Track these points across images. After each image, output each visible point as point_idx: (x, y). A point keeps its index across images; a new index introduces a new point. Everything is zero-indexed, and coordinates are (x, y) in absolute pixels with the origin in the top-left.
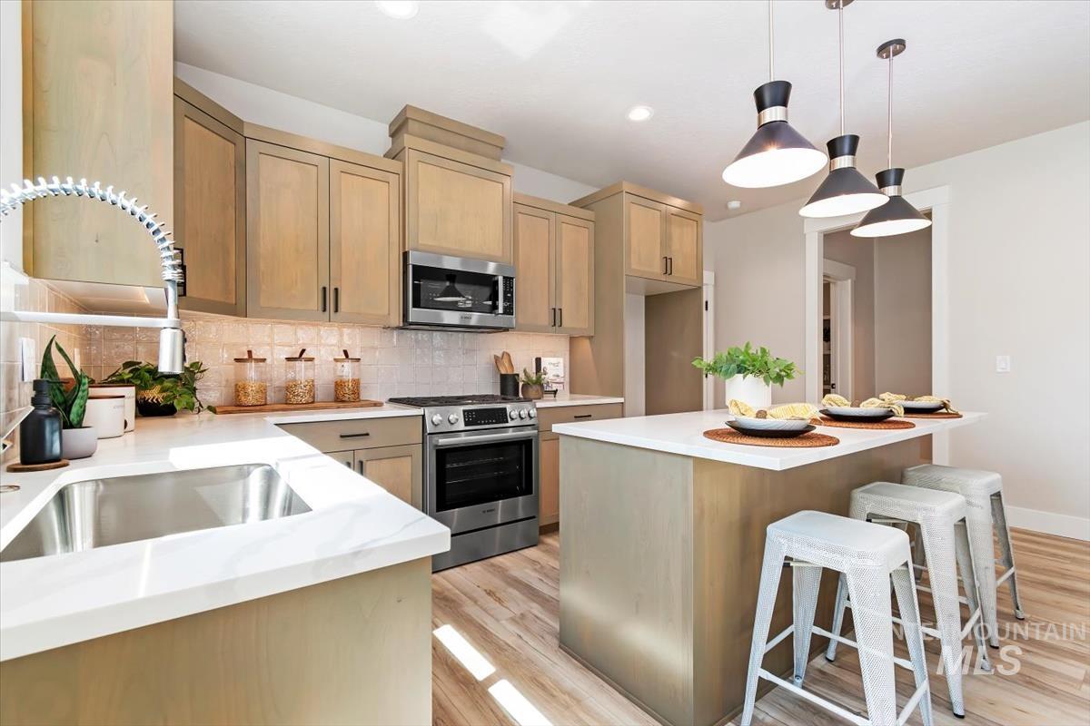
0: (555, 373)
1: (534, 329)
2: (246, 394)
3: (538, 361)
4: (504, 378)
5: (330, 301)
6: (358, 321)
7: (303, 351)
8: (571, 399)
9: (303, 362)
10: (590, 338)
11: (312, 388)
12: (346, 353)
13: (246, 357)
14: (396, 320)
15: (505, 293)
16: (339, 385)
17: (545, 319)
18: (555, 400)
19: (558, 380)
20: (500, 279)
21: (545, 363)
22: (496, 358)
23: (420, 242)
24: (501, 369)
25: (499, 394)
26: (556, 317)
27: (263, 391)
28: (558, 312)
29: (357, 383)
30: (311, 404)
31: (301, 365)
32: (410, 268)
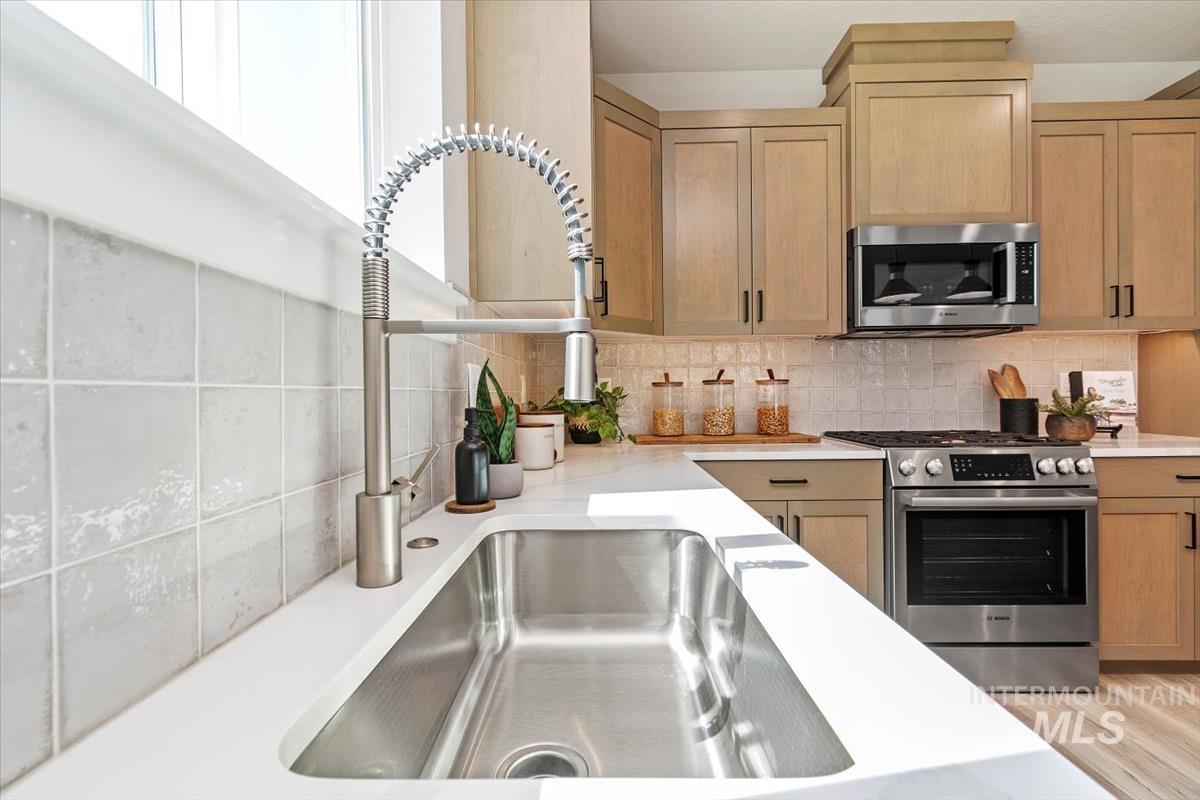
1: (1072, 323)
2: (665, 422)
3: (1076, 379)
4: (1007, 406)
5: (753, 307)
6: (788, 332)
7: (722, 372)
9: (722, 386)
11: (730, 419)
12: (770, 372)
13: (663, 380)
14: (838, 326)
15: (1018, 269)
16: (763, 413)
19: (1122, 409)
20: (1010, 247)
21: (1089, 380)
22: (992, 375)
23: (874, 211)
24: (1001, 390)
26: (1122, 301)
27: (680, 419)
28: (1125, 292)
29: (784, 410)
30: (731, 437)
31: (719, 389)
32: (859, 251)
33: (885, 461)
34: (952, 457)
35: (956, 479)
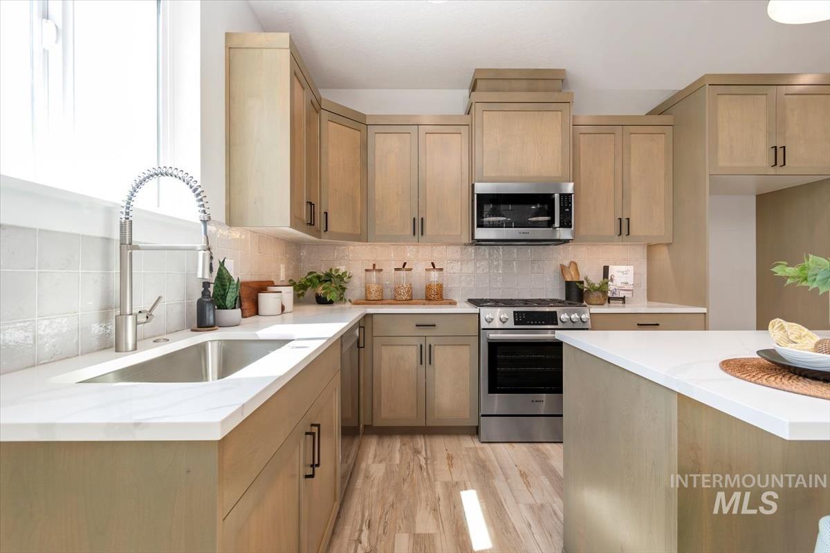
0: (624, 281)
1: (598, 240)
2: (370, 293)
3: (606, 269)
4: (569, 285)
5: (418, 227)
6: (437, 241)
7: (405, 264)
8: (648, 307)
9: (405, 272)
10: (668, 245)
11: (410, 291)
12: (433, 264)
13: (372, 268)
14: (466, 238)
15: (562, 209)
16: (428, 288)
17: (612, 228)
18: (624, 307)
19: (626, 288)
20: (557, 196)
21: (613, 271)
22: (563, 268)
23: (484, 175)
24: (567, 276)
25: (564, 299)
26: (624, 228)
27: (381, 291)
28: (625, 223)
29: (440, 286)
30: (410, 300)
31: (403, 273)
32: (476, 195)
33: (479, 314)
34: (514, 312)
35: (515, 324)
